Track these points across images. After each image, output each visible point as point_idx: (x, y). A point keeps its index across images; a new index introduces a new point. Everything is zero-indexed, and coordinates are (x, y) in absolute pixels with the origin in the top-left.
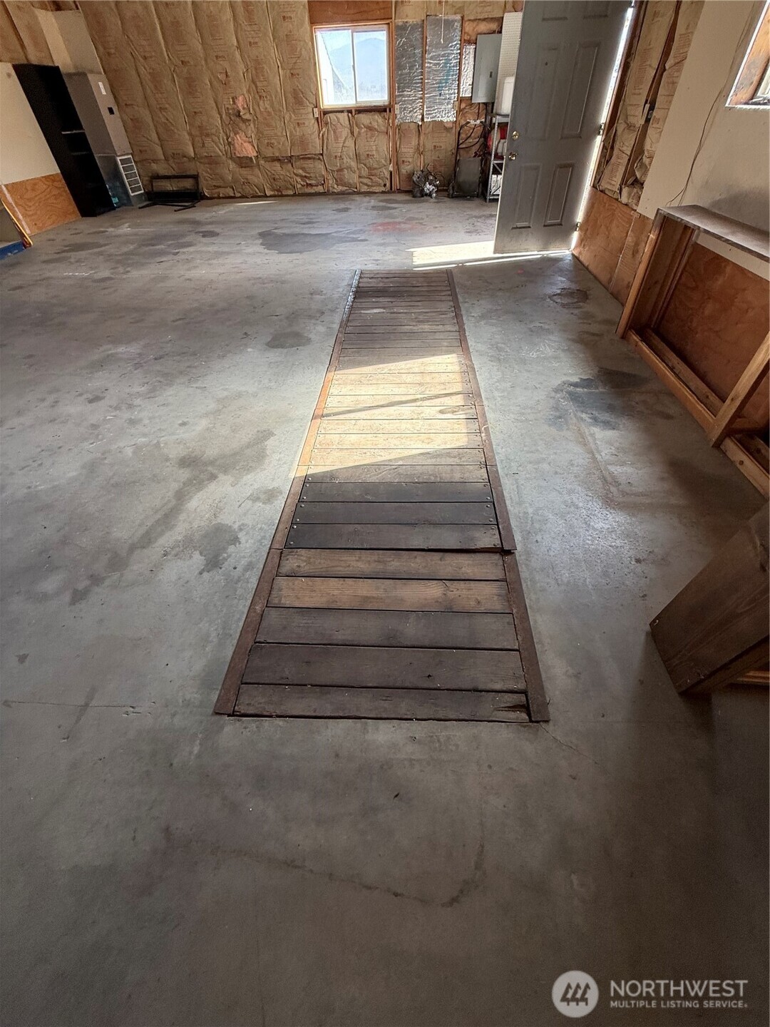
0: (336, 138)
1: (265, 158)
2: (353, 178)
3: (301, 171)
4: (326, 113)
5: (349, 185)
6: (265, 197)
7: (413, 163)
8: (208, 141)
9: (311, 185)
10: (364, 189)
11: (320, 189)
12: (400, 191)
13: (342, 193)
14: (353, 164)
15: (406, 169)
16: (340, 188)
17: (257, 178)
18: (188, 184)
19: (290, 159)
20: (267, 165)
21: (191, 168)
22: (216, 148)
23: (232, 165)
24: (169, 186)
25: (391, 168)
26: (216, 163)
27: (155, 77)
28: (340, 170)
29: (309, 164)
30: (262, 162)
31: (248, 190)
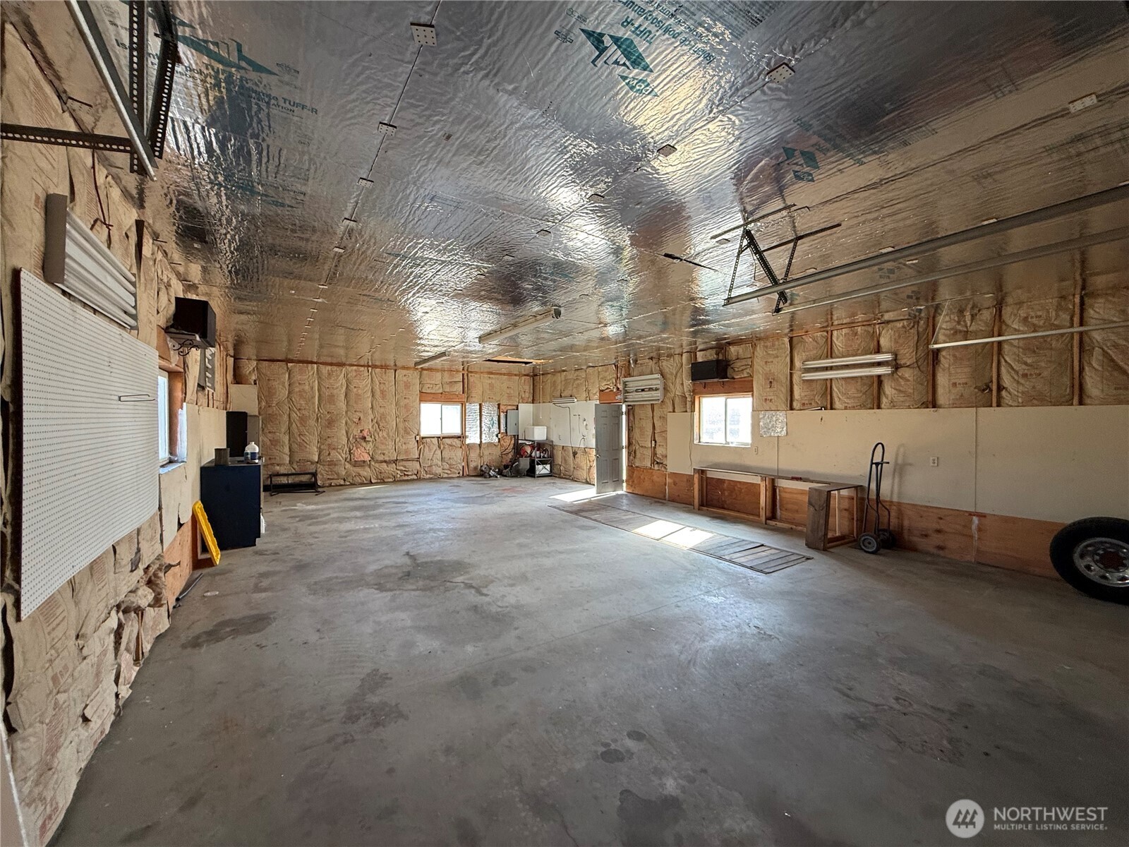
0: (430, 450)
1: (377, 461)
2: (439, 471)
3: (402, 468)
4: (423, 438)
5: (436, 474)
6: (371, 483)
7: (475, 462)
8: (333, 453)
9: (408, 475)
10: (446, 475)
11: (415, 477)
12: (468, 476)
13: (431, 479)
14: (440, 463)
15: (472, 465)
16: (428, 476)
17: (366, 472)
18: (304, 479)
19: (395, 462)
20: (377, 465)
21: (312, 469)
22: (340, 456)
23: (348, 466)
24: (284, 480)
25: (463, 464)
26: (335, 465)
27: (303, 420)
28: (431, 466)
29: (409, 464)
30: (373, 463)
31: (358, 480)
